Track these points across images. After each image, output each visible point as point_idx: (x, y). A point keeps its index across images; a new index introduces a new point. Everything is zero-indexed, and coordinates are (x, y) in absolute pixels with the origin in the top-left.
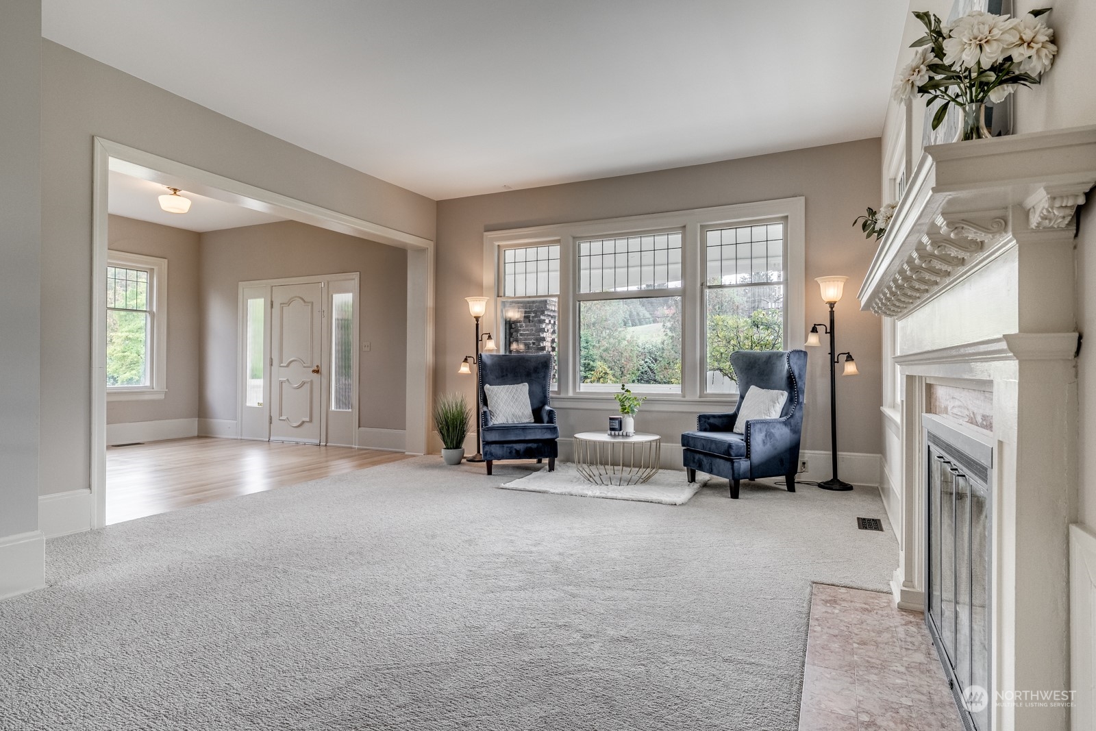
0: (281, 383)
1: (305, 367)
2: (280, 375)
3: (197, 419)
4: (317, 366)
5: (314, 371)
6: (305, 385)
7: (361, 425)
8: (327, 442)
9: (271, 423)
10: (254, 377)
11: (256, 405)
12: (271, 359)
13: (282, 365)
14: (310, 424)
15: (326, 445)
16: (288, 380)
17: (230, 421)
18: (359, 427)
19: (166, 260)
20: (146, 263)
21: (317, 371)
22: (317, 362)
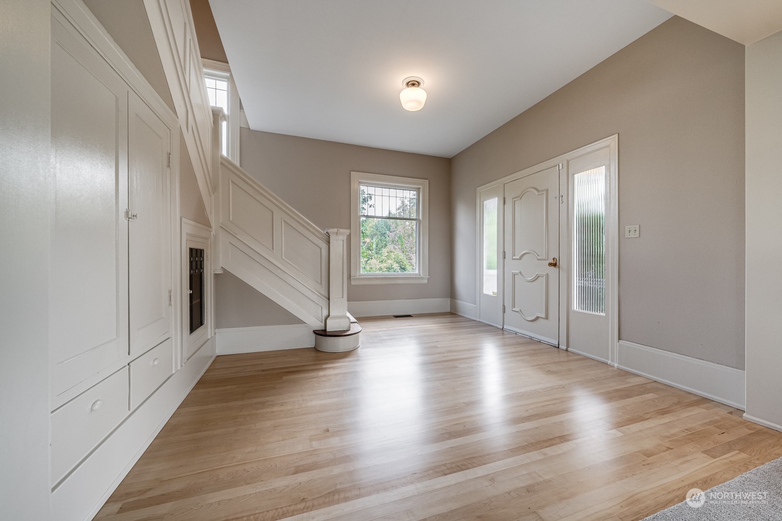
0: (514, 275)
1: (538, 260)
2: (513, 267)
3: (450, 299)
4: (554, 259)
5: (550, 264)
6: (540, 278)
7: (622, 336)
8: (568, 346)
9: (504, 312)
10: (489, 268)
11: (491, 294)
12: (504, 252)
13: (514, 257)
14: (545, 320)
15: (567, 350)
16: (520, 272)
17: (471, 305)
18: (619, 339)
19: (427, 181)
20: (414, 184)
21: (555, 265)
22: (554, 254)
